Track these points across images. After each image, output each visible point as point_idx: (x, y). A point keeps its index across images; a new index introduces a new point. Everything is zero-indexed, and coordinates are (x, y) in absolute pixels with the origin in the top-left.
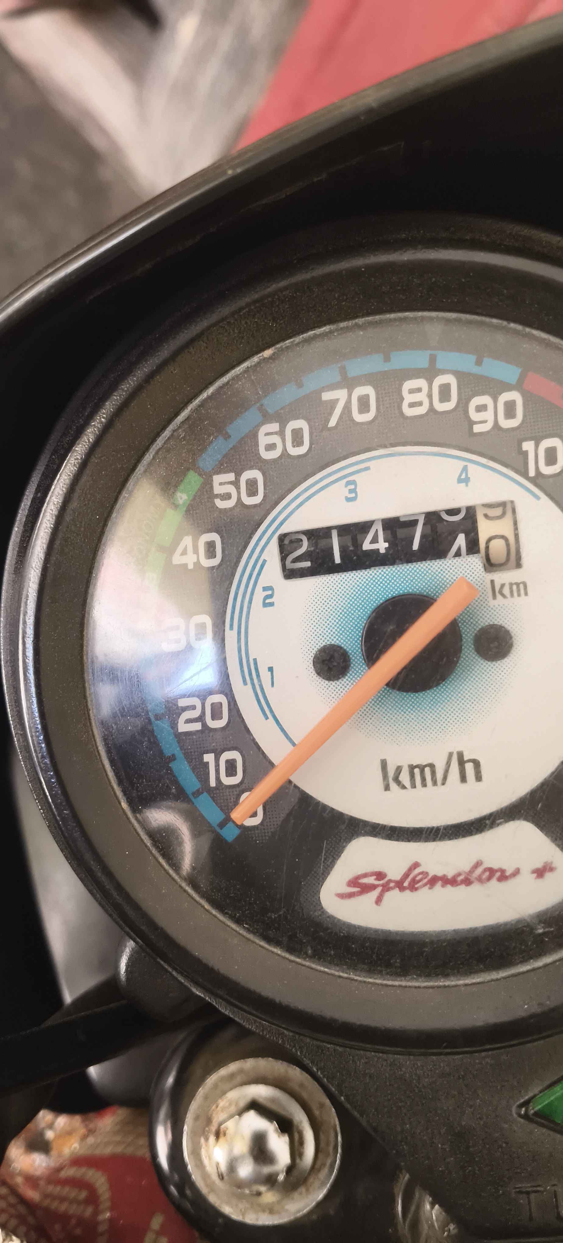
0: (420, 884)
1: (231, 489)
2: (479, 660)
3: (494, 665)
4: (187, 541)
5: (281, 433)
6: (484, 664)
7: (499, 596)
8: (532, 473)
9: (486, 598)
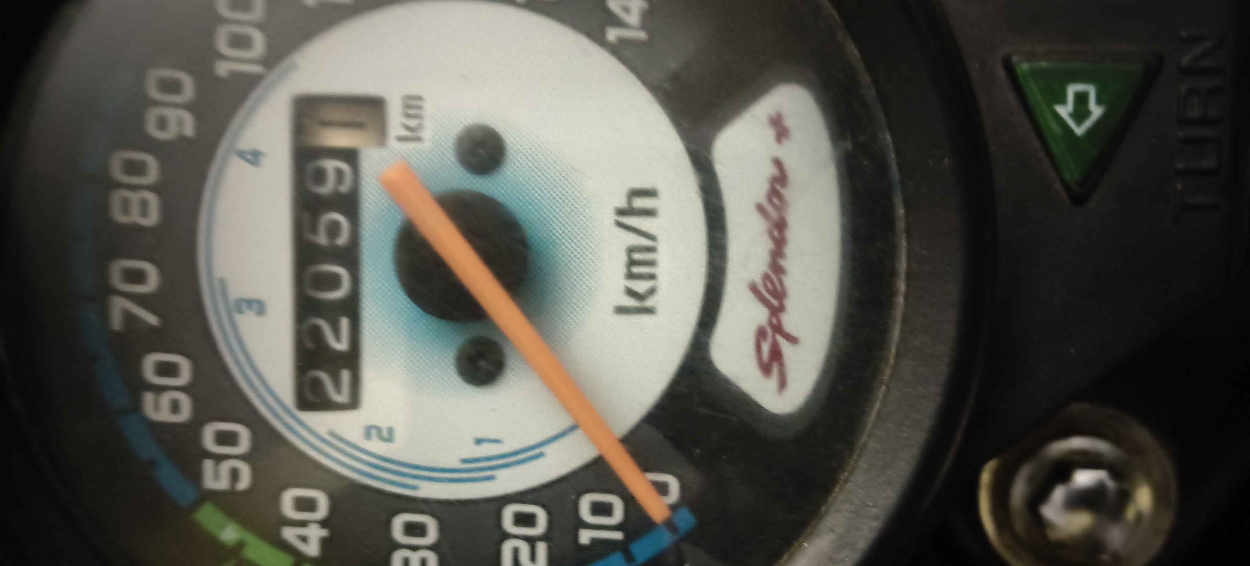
0: (778, 286)
1: (226, 467)
3: (511, 154)
4: (289, 534)
5: (160, 390)
6: (507, 166)
7: (418, 134)
8: (258, 69)
9: (419, 150)
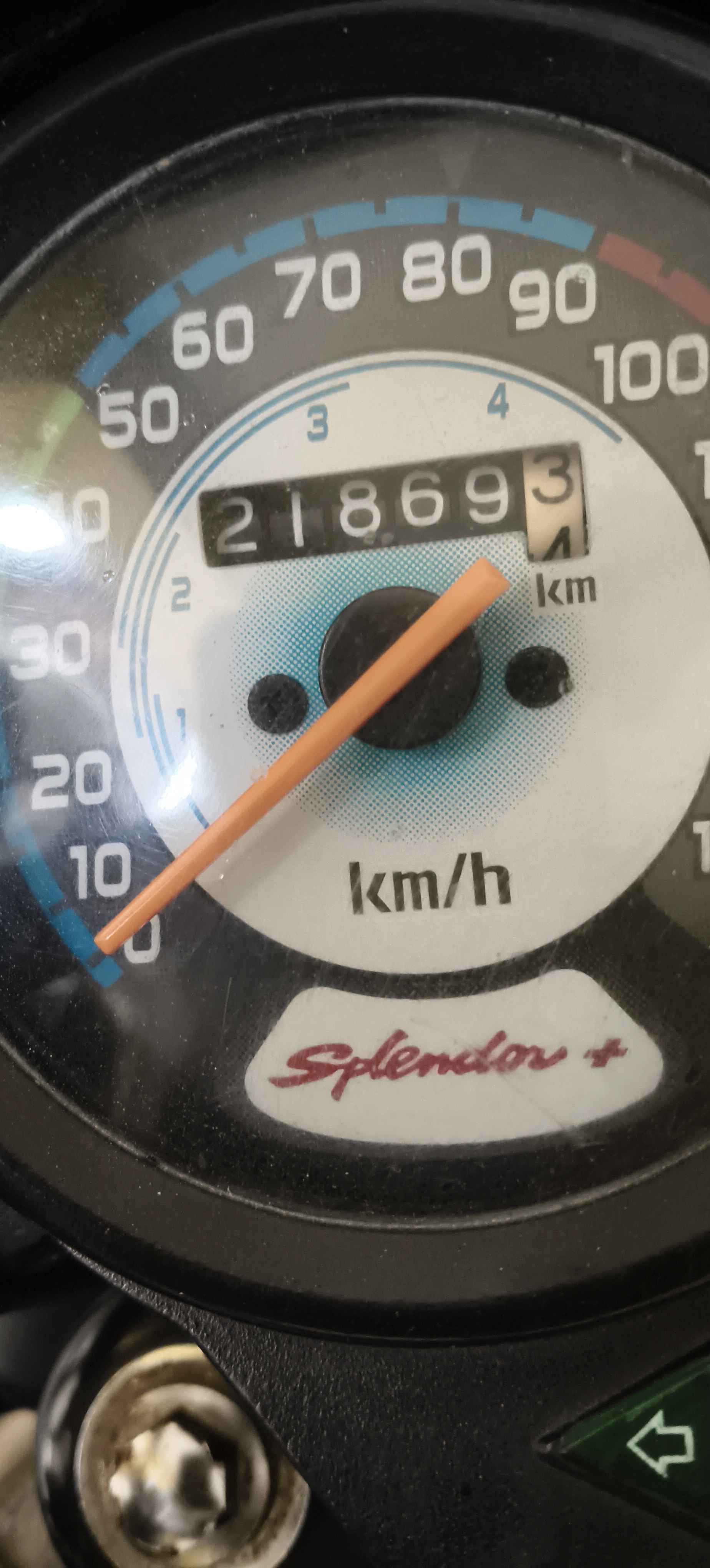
0: (405, 1067)
1: (128, 418)
2: (513, 705)
3: (537, 714)
5: (210, 329)
6: (521, 712)
7: (548, 600)
8: (609, 397)
9: (528, 603)
